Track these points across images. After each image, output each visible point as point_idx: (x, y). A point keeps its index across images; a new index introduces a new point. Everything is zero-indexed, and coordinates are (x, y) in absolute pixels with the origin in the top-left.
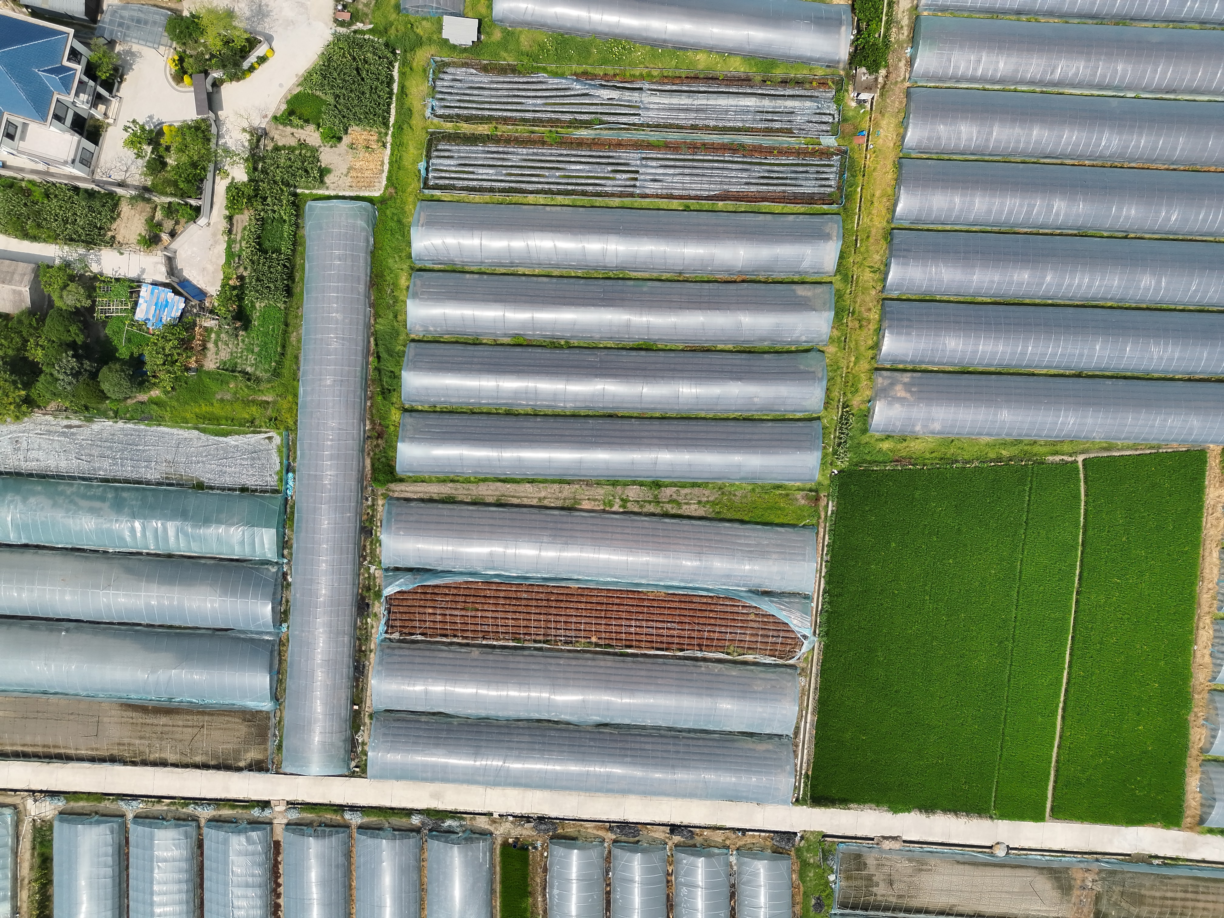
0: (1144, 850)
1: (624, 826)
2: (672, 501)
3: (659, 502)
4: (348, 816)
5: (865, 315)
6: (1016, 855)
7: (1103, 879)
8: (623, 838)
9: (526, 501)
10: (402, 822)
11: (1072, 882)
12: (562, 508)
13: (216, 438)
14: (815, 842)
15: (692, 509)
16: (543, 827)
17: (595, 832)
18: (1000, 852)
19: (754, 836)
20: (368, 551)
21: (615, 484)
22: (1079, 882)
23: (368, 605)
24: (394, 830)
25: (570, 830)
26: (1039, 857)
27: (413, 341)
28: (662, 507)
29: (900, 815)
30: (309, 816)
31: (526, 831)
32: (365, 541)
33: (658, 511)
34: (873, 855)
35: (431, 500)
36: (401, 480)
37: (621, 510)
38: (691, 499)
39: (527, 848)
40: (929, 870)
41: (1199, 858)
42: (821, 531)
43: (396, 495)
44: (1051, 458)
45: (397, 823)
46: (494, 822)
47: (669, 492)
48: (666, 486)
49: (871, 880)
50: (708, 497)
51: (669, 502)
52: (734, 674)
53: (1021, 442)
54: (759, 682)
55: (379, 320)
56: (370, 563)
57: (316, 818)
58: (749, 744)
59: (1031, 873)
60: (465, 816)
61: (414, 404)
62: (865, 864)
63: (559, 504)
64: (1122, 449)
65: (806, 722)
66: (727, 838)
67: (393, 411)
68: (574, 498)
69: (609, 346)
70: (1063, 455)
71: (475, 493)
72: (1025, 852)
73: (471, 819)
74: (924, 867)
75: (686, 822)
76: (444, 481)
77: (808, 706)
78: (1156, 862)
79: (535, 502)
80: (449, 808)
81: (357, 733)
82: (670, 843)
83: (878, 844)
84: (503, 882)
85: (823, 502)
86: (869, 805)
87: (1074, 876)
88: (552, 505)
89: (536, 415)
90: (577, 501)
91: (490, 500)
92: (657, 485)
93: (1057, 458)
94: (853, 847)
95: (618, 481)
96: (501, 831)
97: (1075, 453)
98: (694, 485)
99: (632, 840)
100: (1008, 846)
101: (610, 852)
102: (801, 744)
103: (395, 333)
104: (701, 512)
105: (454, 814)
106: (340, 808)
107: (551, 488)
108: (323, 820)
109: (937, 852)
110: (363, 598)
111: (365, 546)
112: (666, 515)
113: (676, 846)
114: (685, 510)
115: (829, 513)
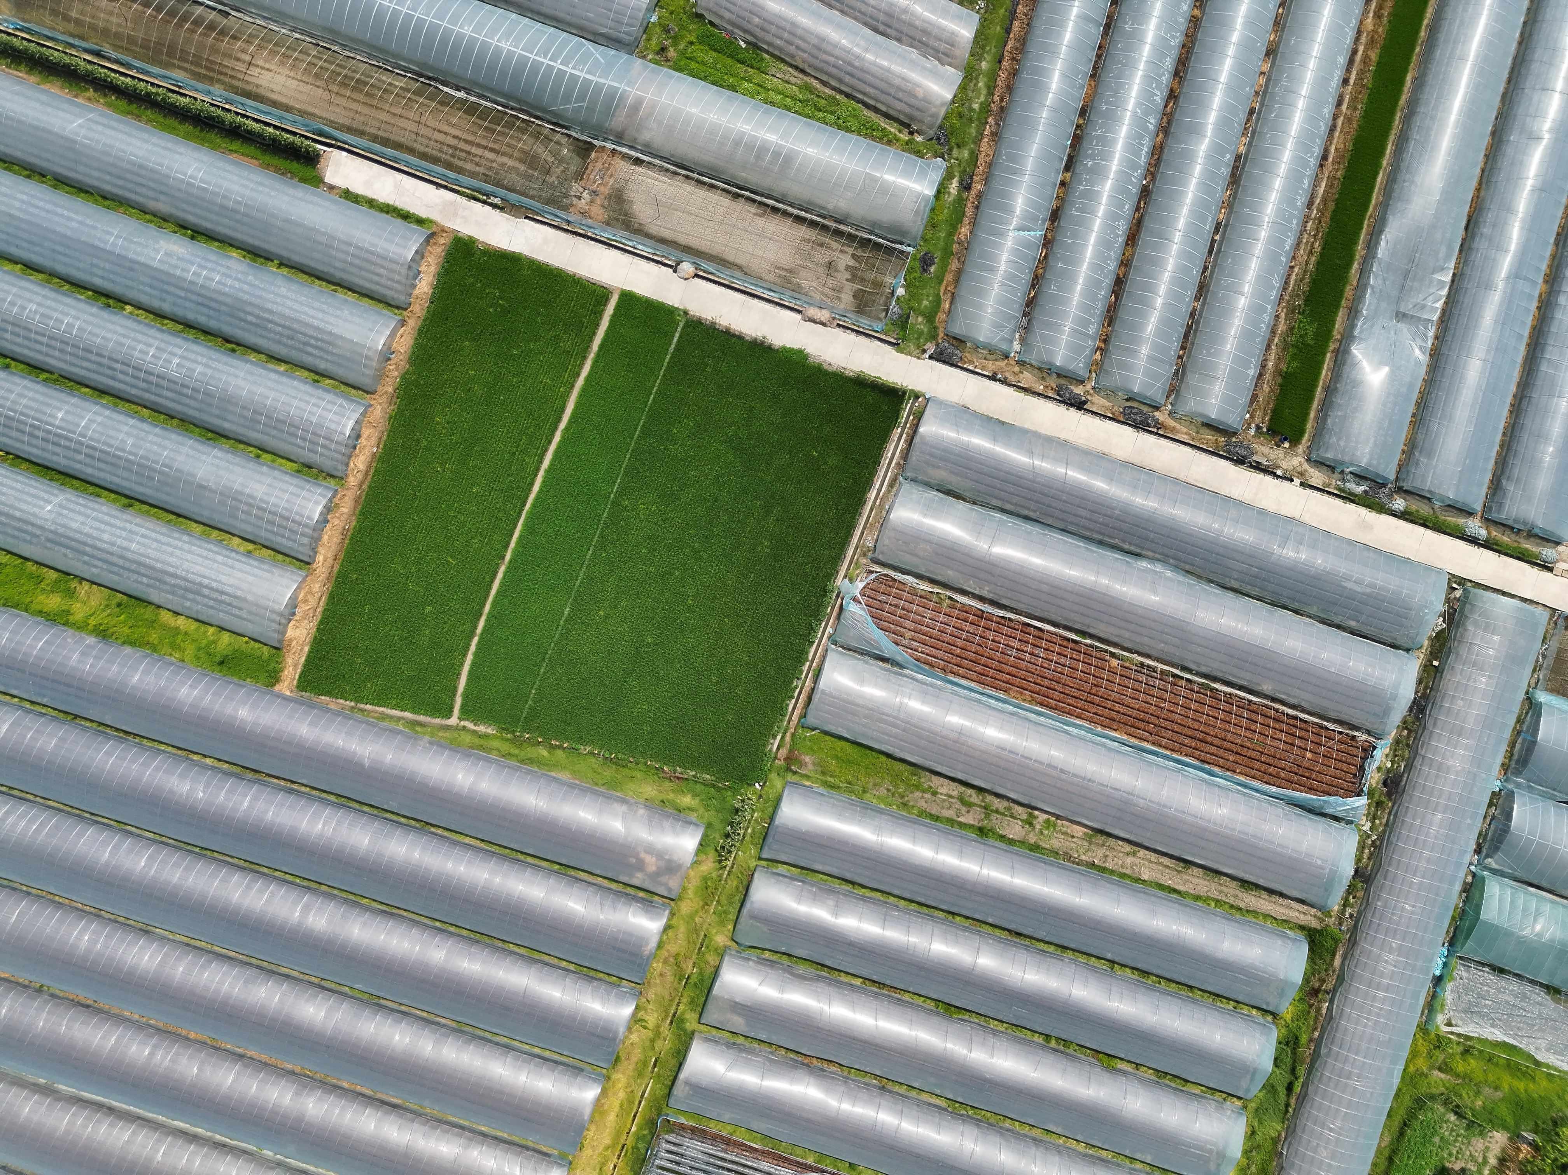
0: (508, 219)
1: (1142, 425)
2: (969, 805)
3: (985, 808)
4: (1483, 533)
5: (669, 971)
6: (667, 258)
7: (566, 196)
8: (1145, 409)
9: (1153, 857)
10: (1416, 506)
11: (606, 203)
12: (1109, 835)
13: (1515, 1043)
14: (909, 341)
15: (946, 788)
16: (1242, 452)
17: (1178, 426)
18: (687, 267)
19: (983, 368)
20: (1367, 851)
21: (1035, 848)
22: (598, 201)
23: (1385, 784)
24: (1429, 499)
25: (1209, 437)
26: (640, 247)
27: (1239, 1098)
28: (983, 801)
29: (796, 346)
30: (1529, 546)
31: (1265, 452)
32: (1367, 865)
33: (989, 798)
34: (842, 306)
35: (1271, 892)
36: (1302, 928)
37: (1036, 813)
38: (944, 800)
39: (1268, 430)
40: (779, 268)
41: (443, 191)
42: (795, 718)
43: (1313, 911)
44: (489, 731)
45: (1423, 506)
46: (1301, 474)
47: (968, 819)
48: (971, 826)
49: (854, 276)
50: (923, 797)
51: (975, 805)
52: (950, 572)
53: (522, 761)
54: (921, 554)
55: (1274, 1134)
56: (1369, 836)
57: (1522, 540)
58: (955, 482)
59: (653, 230)
60: (1336, 492)
61: (1261, 1020)
62: (854, 296)
63: (1111, 842)
64: (400, 719)
65: (880, 490)
66: (1015, 374)
67: (1288, 1017)
68: (1090, 843)
69: (996, 1023)
70: (474, 732)
71: (1213, 885)
72: (655, 258)
73: (1329, 485)
74: (783, 273)
75: (1063, 408)
76: (1248, 911)
77: (871, 510)
78: (497, 201)
79: (1142, 853)
80: (1353, 506)
81: (1443, 631)
82: (1089, 387)
83: (834, 319)
84: (1311, 398)
85: (783, 752)
86: (831, 369)
87: (602, 211)
88: (1121, 843)
89: (1112, 962)
90: (1089, 839)
91: (1197, 871)
92: (982, 831)
93: (482, 729)
94: (864, 323)
95: (1031, 850)
96: (1295, 461)
97: (457, 728)
98: (937, 818)
99: (1135, 405)
100: (675, 271)
101: (1168, 397)
102: (893, 465)
103: (1259, 1113)
104: (936, 781)
105: (1349, 497)
106: (1488, 545)
107: (1117, 864)
108: (1513, 536)
109: (764, 288)
110: (1389, 795)
111: (1369, 859)
112: (980, 790)
113: (1082, 382)
114: (956, 790)
115: (779, 737)
